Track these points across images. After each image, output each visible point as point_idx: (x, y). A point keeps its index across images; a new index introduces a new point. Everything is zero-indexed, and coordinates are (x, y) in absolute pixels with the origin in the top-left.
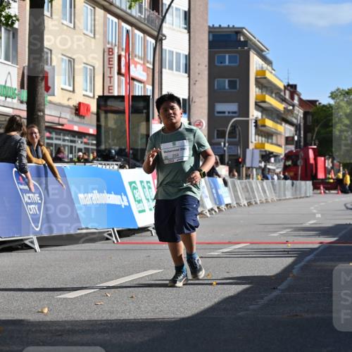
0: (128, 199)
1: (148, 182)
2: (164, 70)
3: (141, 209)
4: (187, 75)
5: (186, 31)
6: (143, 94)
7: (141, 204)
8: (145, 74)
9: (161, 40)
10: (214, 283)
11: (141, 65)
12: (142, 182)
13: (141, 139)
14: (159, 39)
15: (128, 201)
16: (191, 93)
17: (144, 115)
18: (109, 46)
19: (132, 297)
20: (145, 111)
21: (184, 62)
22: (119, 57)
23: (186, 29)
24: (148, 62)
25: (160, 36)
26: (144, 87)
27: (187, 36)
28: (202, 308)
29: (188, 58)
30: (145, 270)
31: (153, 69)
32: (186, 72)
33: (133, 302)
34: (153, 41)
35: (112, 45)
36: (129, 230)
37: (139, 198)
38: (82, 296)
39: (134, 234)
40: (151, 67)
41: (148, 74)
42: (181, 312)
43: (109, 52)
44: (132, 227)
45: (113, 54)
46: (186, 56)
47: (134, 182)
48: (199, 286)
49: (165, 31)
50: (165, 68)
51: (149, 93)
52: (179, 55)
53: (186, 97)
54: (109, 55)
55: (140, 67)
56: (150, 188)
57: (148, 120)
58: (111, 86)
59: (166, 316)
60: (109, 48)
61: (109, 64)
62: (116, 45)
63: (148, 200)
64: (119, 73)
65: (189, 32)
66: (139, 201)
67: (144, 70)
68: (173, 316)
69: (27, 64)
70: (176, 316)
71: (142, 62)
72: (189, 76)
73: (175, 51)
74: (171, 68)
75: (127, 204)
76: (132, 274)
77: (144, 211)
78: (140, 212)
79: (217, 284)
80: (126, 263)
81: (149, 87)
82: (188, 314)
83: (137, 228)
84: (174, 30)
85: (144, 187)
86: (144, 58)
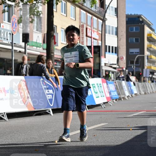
0: (91, 92)
1: (100, 84)
2: (106, 34)
3: (97, 96)
4: (116, 36)
5: (116, 17)
6: (97, 45)
7: (97, 94)
8: (98, 36)
9: (105, 21)
10: (131, 129)
11: (96, 32)
12: (97, 84)
13: (97, 65)
14: (104, 20)
15: (92, 93)
16: (118, 44)
17: (98, 54)
18: (82, 24)
19: (94, 136)
20: (98, 52)
21: (115, 30)
22: (87, 29)
23: (116, 16)
24: (99, 31)
25: (105, 19)
26: (98, 42)
27: (116, 19)
28: (126, 140)
29: (117, 29)
30: (100, 123)
31: (102, 34)
32: (116, 35)
33: (95, 138)
34: (101, 21)
35: (83, 23)
36: (92, 105)
37: (96, 91)
38: (72, 135)
39: (94, 107)
40: (101, 33)
41: (99, 36)
42: (117, 142)
43: (82, 26)
44: (93, 104)
45: (84, 27)
46: (116, 28)
47: (94, 84)
48: (124, 131)
49: (107, 17)
50: (107, 33)
51: (100, 45)
52: (113, 27)
53: (116, 46)
54: (82, 28)
55: (95, 33)
56: (101, 87)
57: (100, 56)
58: (83, 42)
59: (110, 144)
60: (82, 25)
61: (82, 32)
62: (85, 23)
63: (100, 92)
64: (87, 36)
65: (117, 17)
66: (96, 93)
67: (97, 34)
68: (113, 144)
69: (46, 32)
70: (114, 144)
71: (96, 31)
72: (118, 37)
73: (111, 26)
74: (109, 33)
75: (91, 94)
76: (94, 125)
77: (98, 97)
78: (97, 97)
79: (132, 130)
80: (91, 120)
81: (100, 42)
82: (120, 143)
83: (95, 104)
84: (110, 16)
85: (98, 87)
86: (98, 29)
